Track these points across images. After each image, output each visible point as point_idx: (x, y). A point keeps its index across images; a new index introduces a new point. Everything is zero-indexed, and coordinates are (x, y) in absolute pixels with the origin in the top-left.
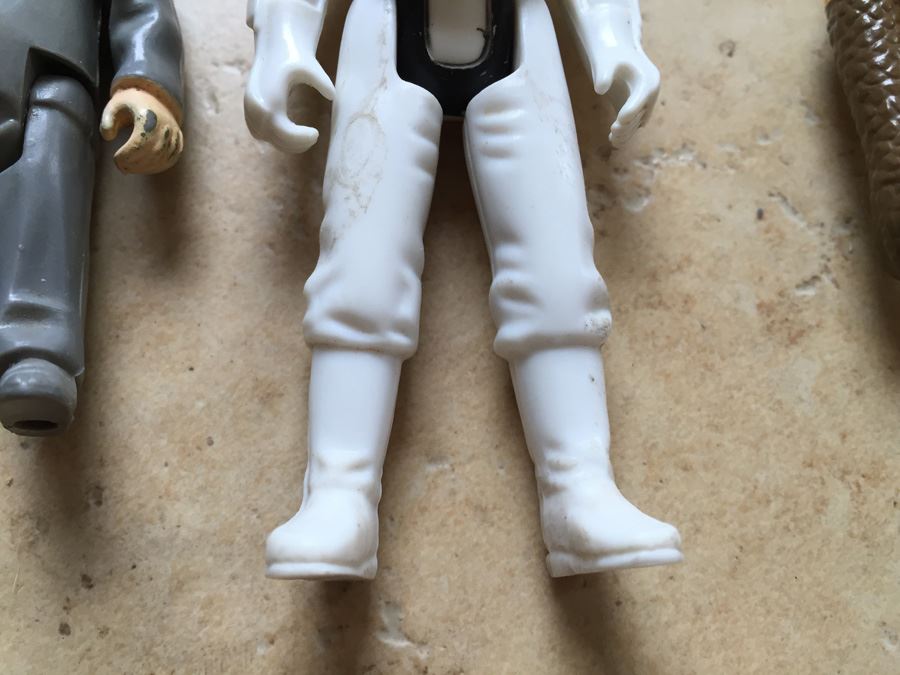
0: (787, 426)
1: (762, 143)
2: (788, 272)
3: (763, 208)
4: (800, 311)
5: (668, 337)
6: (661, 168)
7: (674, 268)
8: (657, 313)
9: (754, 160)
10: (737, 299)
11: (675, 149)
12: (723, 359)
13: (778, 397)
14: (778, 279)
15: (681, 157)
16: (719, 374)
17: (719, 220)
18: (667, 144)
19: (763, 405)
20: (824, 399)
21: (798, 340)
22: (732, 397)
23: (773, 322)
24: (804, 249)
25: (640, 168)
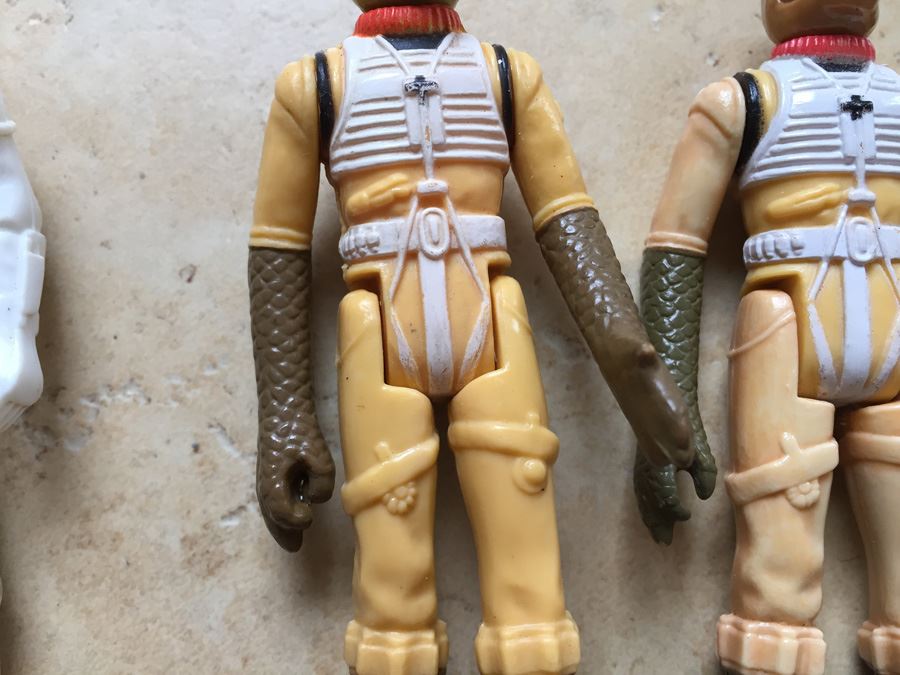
0: (195, 654)
1: (209, 373)
2: (216, 504)
3: (199, 441)
4: (222, 542)
5: (94, 576)
6: (106, 406)
7: (107, 507)
8: (85, 553)
9: (198, 391)
10: (163, 534)
11: (122, 384)
12: (142, 593)
13: (189, 627)
14: (205, 512)
15: (129, 393)
16: (138, 609)
17: (156, 456)
18: (115, 381)
19: (175, 636)
20: (232, 627)
21: (216, 571)
22: (147, 630)
23: (194, 555)
24: (235, 480)
25: (86, 407)
